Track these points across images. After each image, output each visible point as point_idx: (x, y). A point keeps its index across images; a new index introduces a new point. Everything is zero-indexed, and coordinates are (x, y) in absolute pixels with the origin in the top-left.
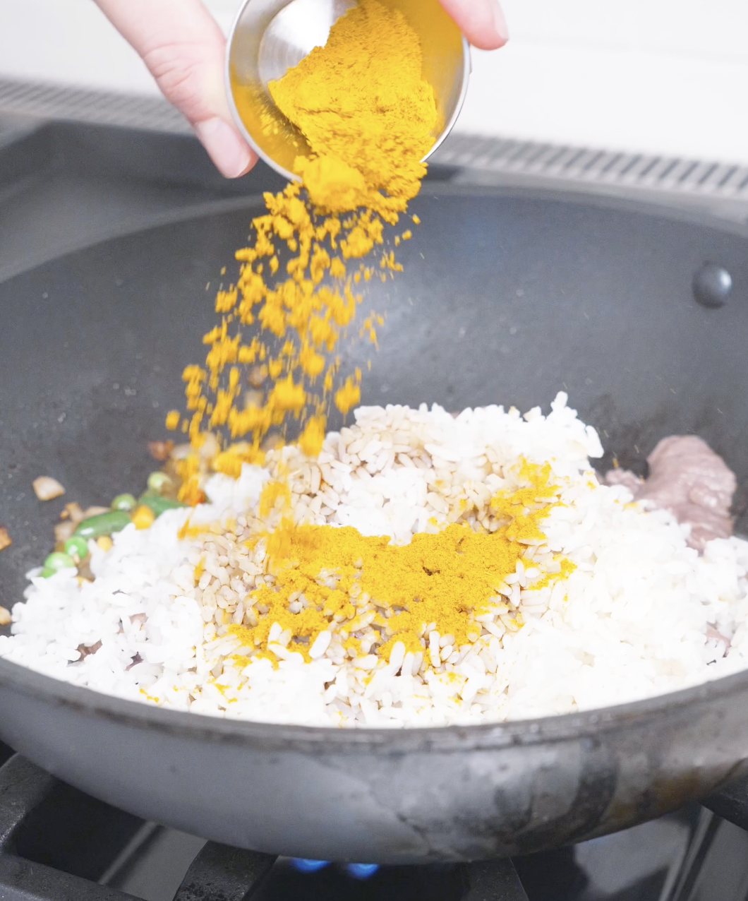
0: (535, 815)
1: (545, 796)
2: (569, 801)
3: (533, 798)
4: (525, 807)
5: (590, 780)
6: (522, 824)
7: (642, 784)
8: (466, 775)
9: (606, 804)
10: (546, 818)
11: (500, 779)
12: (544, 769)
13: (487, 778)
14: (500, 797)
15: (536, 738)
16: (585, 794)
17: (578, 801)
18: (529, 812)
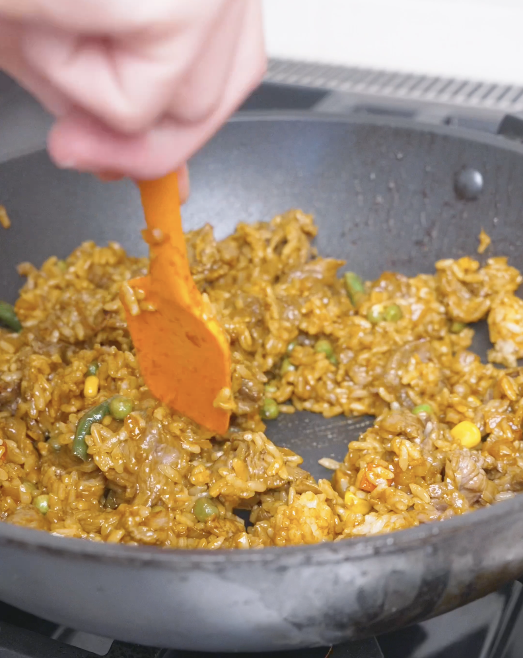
0: (386, 607)
1: (396, 592)
2: (413, 594)
3: (386, 594)
4: (379, 602)
5: (429, 578)
6: (376, 615)
7: (467, 578)
8: (336, 581)
9: (439, 596)
10: (394, 610)
11: (360, 581)
12: (394, 572)
13: (351, 582)
14: (361, 595)
15: (392, 549)
16: (425, 589)
17: (420, 594)
18: (382, 606)
